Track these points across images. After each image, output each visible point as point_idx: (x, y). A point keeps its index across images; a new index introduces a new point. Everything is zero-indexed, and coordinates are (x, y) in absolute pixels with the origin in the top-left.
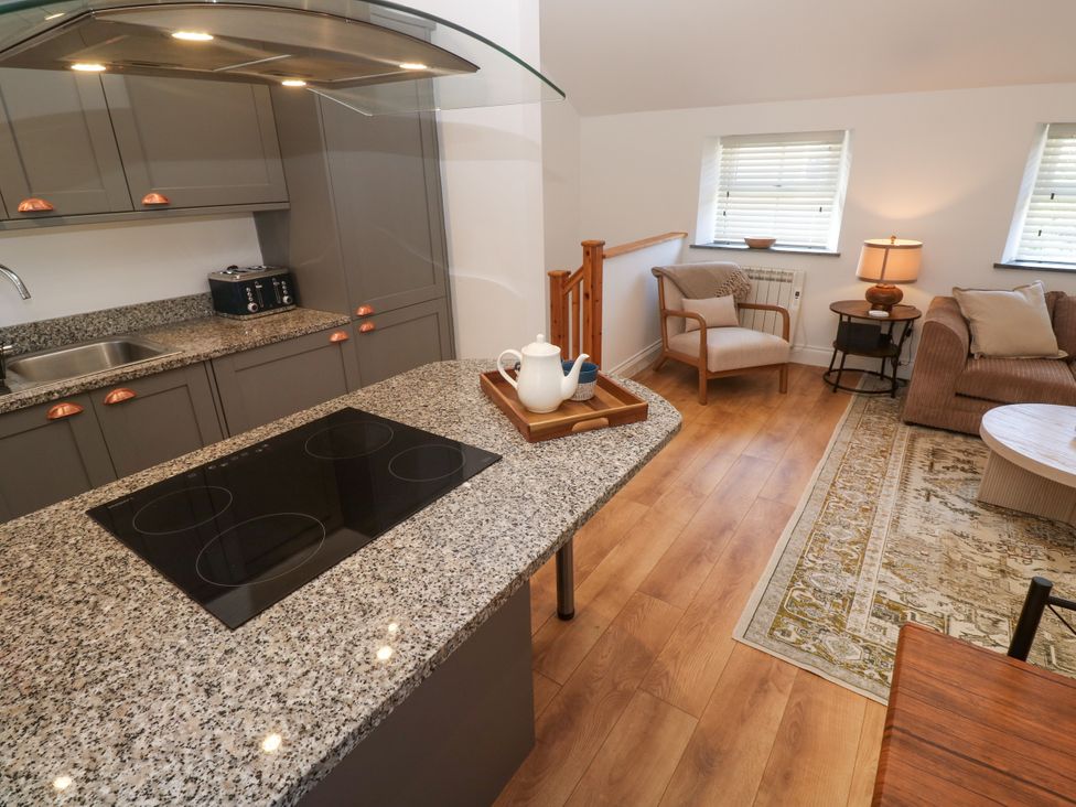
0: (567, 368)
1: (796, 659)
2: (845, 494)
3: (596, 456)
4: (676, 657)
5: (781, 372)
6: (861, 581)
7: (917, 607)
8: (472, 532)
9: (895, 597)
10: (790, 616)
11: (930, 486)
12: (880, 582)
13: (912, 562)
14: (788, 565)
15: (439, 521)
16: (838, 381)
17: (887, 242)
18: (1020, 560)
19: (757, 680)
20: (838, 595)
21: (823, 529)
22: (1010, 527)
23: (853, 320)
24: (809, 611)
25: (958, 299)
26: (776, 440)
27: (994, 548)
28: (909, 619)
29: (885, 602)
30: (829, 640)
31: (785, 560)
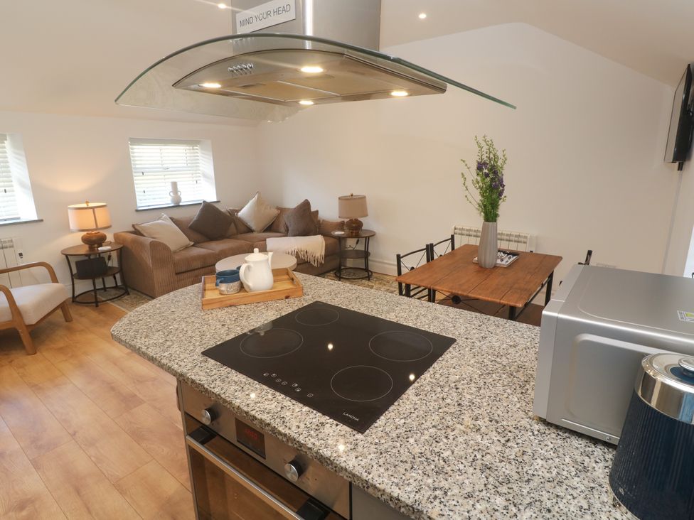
5: (62, 308)
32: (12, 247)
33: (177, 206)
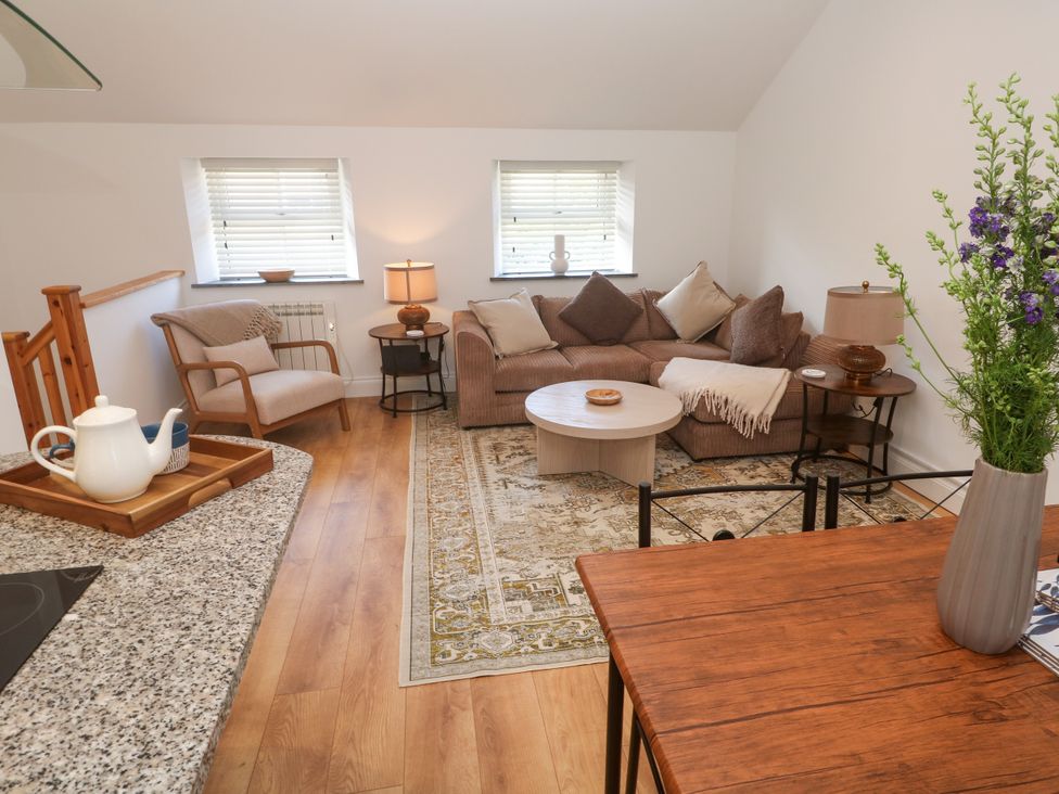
0: (150, 433)
1: (464, 672)
2: (442, 507)
3: (239, 522)
4: (352, 740)
5: (340, 409)
6: (486, 577)
7: (534, 578)
8: (127, 663)
9: (515, 577)
10: (443, 637)
11: (503, 476)
12: (500, 570)
13: (516, 542)
14: (422, 592)
15: (60, 674)
16: (395, 406)
17: (405, 265)
18: (583, 509)
19: (439, 712)
20: (474, 597)
21: (437, 545)
22: (567, 487)
23: (395, 343)
24: (456, 624)
25: (474, 311)
26: (360, 478)
27: (564, 508)
28: (533, 590)
29: (510, 585)
30: (483, 640)
31: (416, 588)
32: (321, 313)
33: (560, 277)
